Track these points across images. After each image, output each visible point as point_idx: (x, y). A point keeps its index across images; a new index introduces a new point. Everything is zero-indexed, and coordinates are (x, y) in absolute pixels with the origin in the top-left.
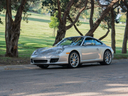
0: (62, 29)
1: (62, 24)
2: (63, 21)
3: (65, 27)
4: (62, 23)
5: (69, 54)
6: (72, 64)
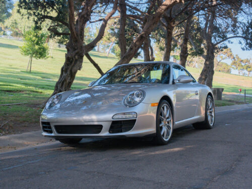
0: (76, 51)
1: (76, 41)
2: (77, 34)
3: (82, 47)
4: (75, 38)
5: (157, 107)
6: (162, 134)
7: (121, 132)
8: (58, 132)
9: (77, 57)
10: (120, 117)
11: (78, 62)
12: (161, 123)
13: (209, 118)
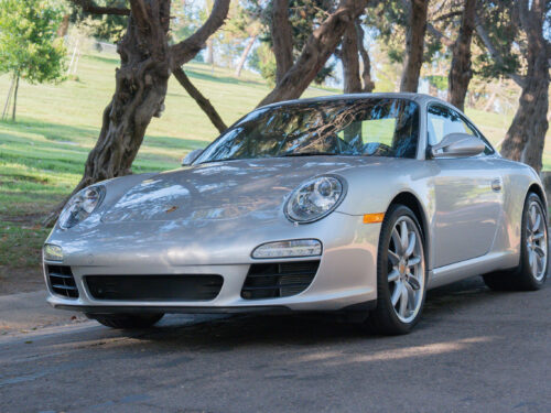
0: (148, 62)
1: (148, 32)
2: (150, 13)
5: (379, 225)
6: (394, 302)
7: (277, 295)
8: (96, 295)
9: (148, 79)
10: (274, 253)
11: (153, 95)
12: (390, 270)
13: (533, 259)
